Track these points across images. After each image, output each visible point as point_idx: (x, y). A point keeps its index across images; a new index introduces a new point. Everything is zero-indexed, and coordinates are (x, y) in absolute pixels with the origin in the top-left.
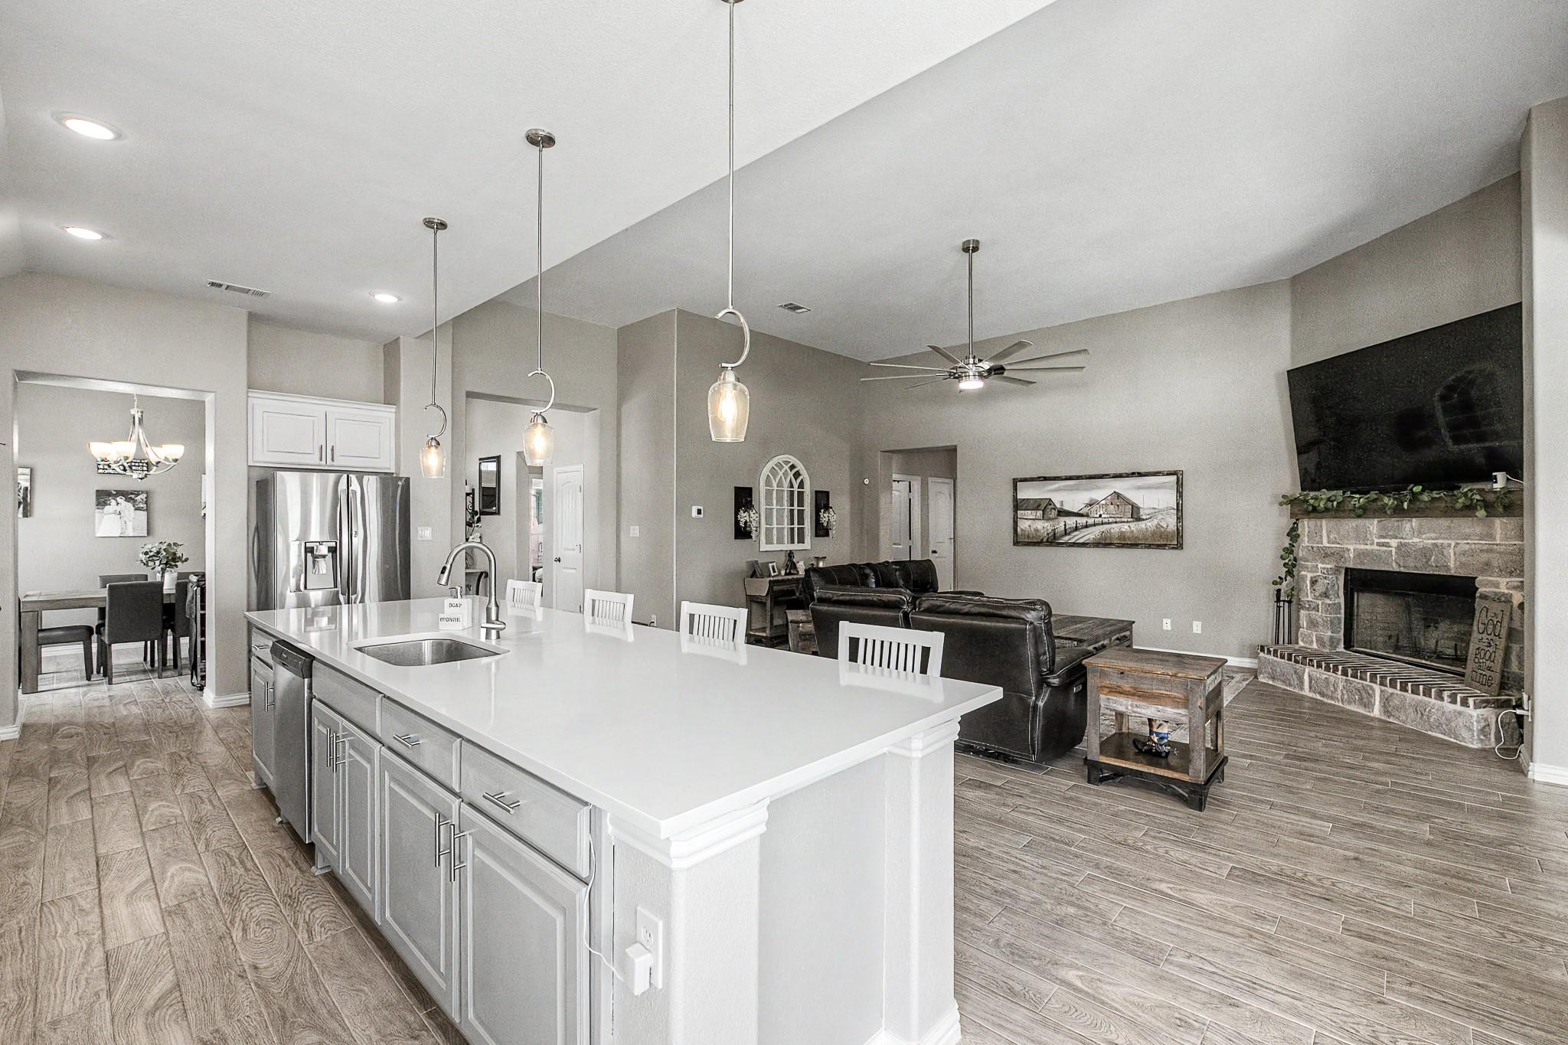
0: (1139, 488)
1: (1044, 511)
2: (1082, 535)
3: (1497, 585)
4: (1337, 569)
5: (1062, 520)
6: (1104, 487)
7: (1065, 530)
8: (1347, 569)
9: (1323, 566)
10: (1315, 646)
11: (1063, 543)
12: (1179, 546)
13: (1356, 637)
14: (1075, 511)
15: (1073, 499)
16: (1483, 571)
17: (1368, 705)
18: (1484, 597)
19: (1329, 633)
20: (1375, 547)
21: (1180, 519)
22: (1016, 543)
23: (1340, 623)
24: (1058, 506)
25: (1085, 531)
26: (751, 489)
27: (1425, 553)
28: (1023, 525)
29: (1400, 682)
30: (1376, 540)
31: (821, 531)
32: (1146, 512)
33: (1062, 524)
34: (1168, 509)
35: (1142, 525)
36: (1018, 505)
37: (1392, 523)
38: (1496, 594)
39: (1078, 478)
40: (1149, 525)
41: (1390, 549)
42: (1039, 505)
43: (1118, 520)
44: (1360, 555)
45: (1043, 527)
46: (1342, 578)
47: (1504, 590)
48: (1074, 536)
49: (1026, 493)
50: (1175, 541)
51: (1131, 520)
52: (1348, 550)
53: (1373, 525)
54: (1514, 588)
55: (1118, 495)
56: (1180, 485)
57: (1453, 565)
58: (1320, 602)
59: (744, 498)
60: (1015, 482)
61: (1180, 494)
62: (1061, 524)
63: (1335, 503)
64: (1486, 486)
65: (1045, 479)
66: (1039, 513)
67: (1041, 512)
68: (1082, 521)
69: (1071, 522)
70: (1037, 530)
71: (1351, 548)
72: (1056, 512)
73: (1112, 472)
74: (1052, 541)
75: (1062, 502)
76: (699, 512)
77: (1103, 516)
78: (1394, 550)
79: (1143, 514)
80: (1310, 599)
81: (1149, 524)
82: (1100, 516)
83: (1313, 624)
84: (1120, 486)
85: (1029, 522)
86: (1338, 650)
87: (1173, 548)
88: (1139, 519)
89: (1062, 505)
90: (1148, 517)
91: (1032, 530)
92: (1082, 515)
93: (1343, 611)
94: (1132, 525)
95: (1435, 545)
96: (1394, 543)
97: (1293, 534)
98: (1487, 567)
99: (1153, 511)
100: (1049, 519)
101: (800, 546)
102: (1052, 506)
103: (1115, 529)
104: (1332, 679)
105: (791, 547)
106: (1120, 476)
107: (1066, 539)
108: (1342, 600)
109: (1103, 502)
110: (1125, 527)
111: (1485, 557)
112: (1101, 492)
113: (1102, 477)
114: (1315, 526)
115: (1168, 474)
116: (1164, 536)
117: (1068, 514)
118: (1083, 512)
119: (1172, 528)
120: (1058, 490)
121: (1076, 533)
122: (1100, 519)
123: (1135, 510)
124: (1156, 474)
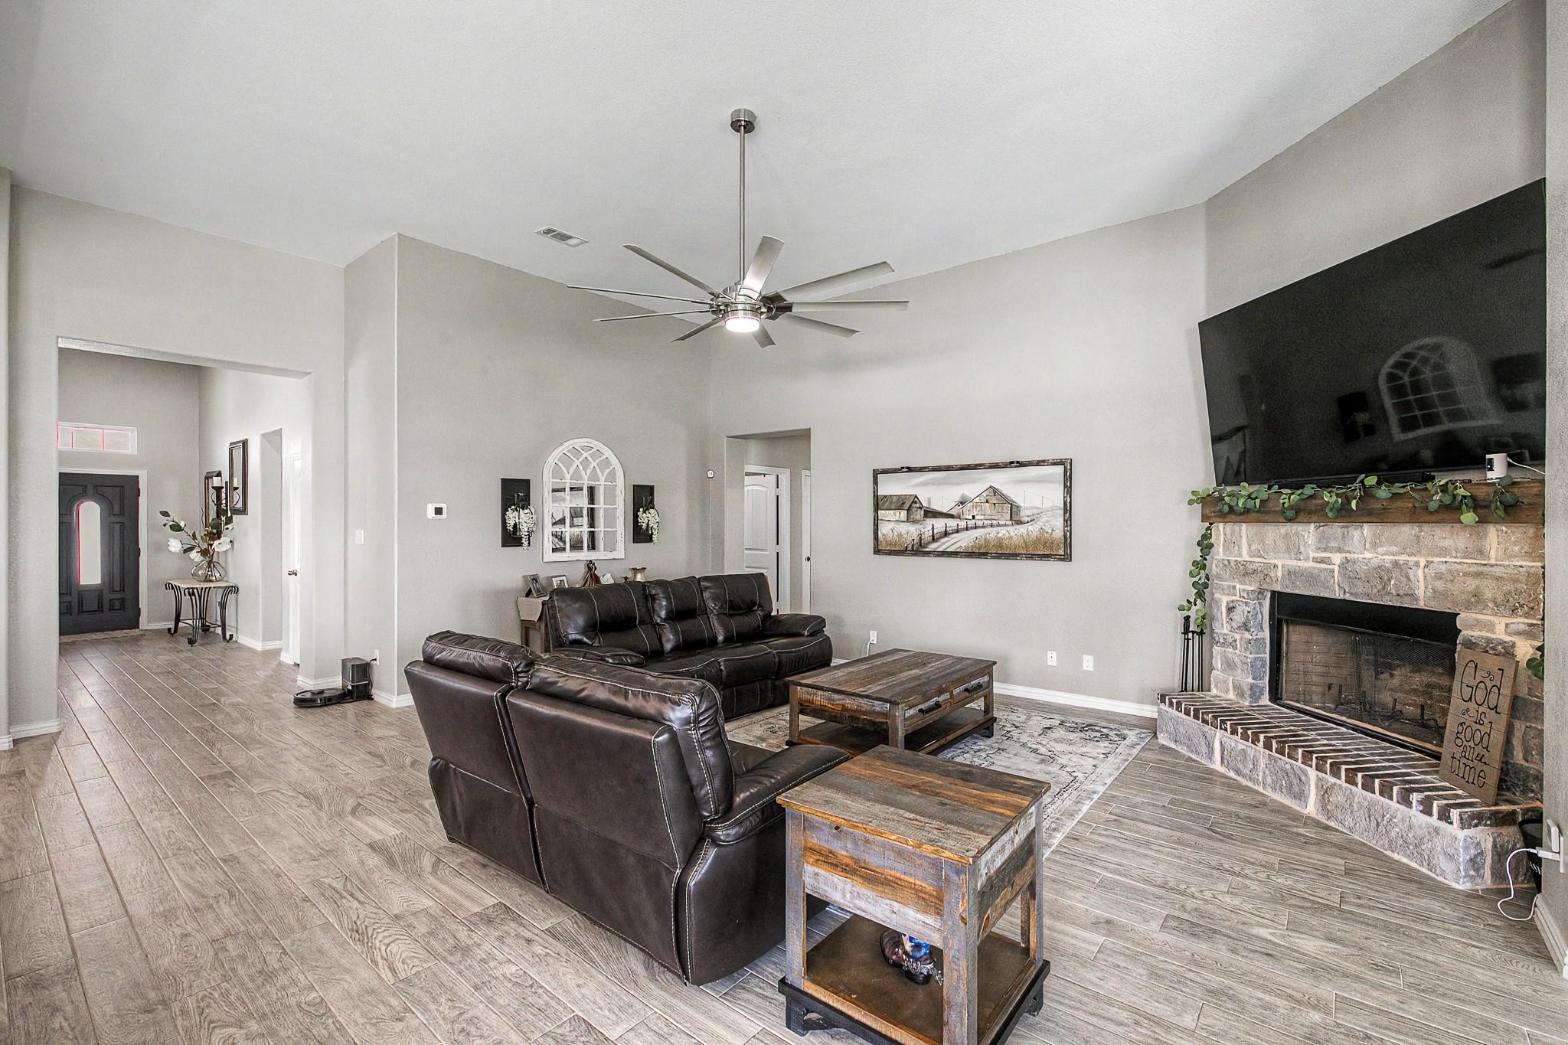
0: (1022, 481)
1: (909, 510)
2: (953, 541)
3: (1491, 627)
4: (1261, 592)
5: (930, 522)
6: (974, 481)
7: (933, 536)
8: (1273, 593)
9: (1242, 587)
10: (1231, 696)
11: (930, 552)
12: (1067, 557)
13: (1285, 686)
14: (945, 511)
15: (940, 495)
16: (1469, 607)
17: (1301, 796)
18: (1470, 645)
19: (1250, 680)
20: (1311, 564)
21: (1068, 521)
22: (877, 551)
23: (1263, 666)
24: (925, 504)
25: (956, 537)
26: (528, 481)
27: (1381, 574)
28: (885, 529)
29: (1346, 769)
30: (1312, 555)
31: (641, 535)
32: (1028, 512)
33: (930, 528)
34: (1052, 509)
35: (1022, 529)
36: (879, 503)
37: (1336, 529)
38: (1489, 641)
39: (948, 468)
40: (1030, 530)
41: (1331, 567)
42: (903, 504)
43: (994, 523)
44: (1291, 573)
45: (910, 532)
46: (1267, 603)
47: (1500, 633)
48: (944, 543)
49: (890, 487)
50: (1061, 550)
51: (1010, 523)
52: (1275, 566)
53: (1308, 533)
54: (1518, 633)
55: (995, 491)
56: (1068, 478)
57: (1421, 594)
58: (1238, 636)
59: (516, 493)
60: (876, 474)
61: (1068, 489)
62: (928, 528)
63: (1258, 502)
64: (1474, 476)
65: (910, 470)
66: (904, 514)
67: (906, 512)
68: (952, 524)
69: (940, 524)
70: (900, 535)
71: (1279, 563)
72: (922, 512)
73: (987, 461)
74: (918, 550)
75: (929, 499)
76: (439, 511)
77: (976, 517)
78: (1336, 569)
79: (1024, 515)
80: (1225, 631)
81: (1030, 528)
82: (974, 517)
83: (1229, 665)
84: (996, 479)
85: (891, 525)
86: (1261, 703)
87: (1060, 560)
88: (1020, 522)
89: (929, 503)
90: (1029, 519)
91: (896, 534)
92: (952, 516)
93: (1268, 649)
94: (1011, 530)
95: (1396, 564)
96: (1337, 558)
97: (1205, 544)
98: (1476, 600)
99: (1036, 511)
100: (914, 522)
101: (610, 556)
102: (918, 505)
103: (991, 534)
104: (1251, 752)
105: (592, 556)
106: (997, 466)
107: (932, 547)
108: (1267, 634)
109: (977, 500)
110: (1002, 532)
111: (1472, 584)
112: (974, 487)
113: (976, 467)
114: (1233, 532)
115: (1054, 464)
116: (1049, 543)
117: (936, 514)
118: (954, 512)
119: (1059, 534)
120: (924, 484)
121: (946, 539)
122: (973, 522)
123: (1014, 510)
124: (1039, 463)
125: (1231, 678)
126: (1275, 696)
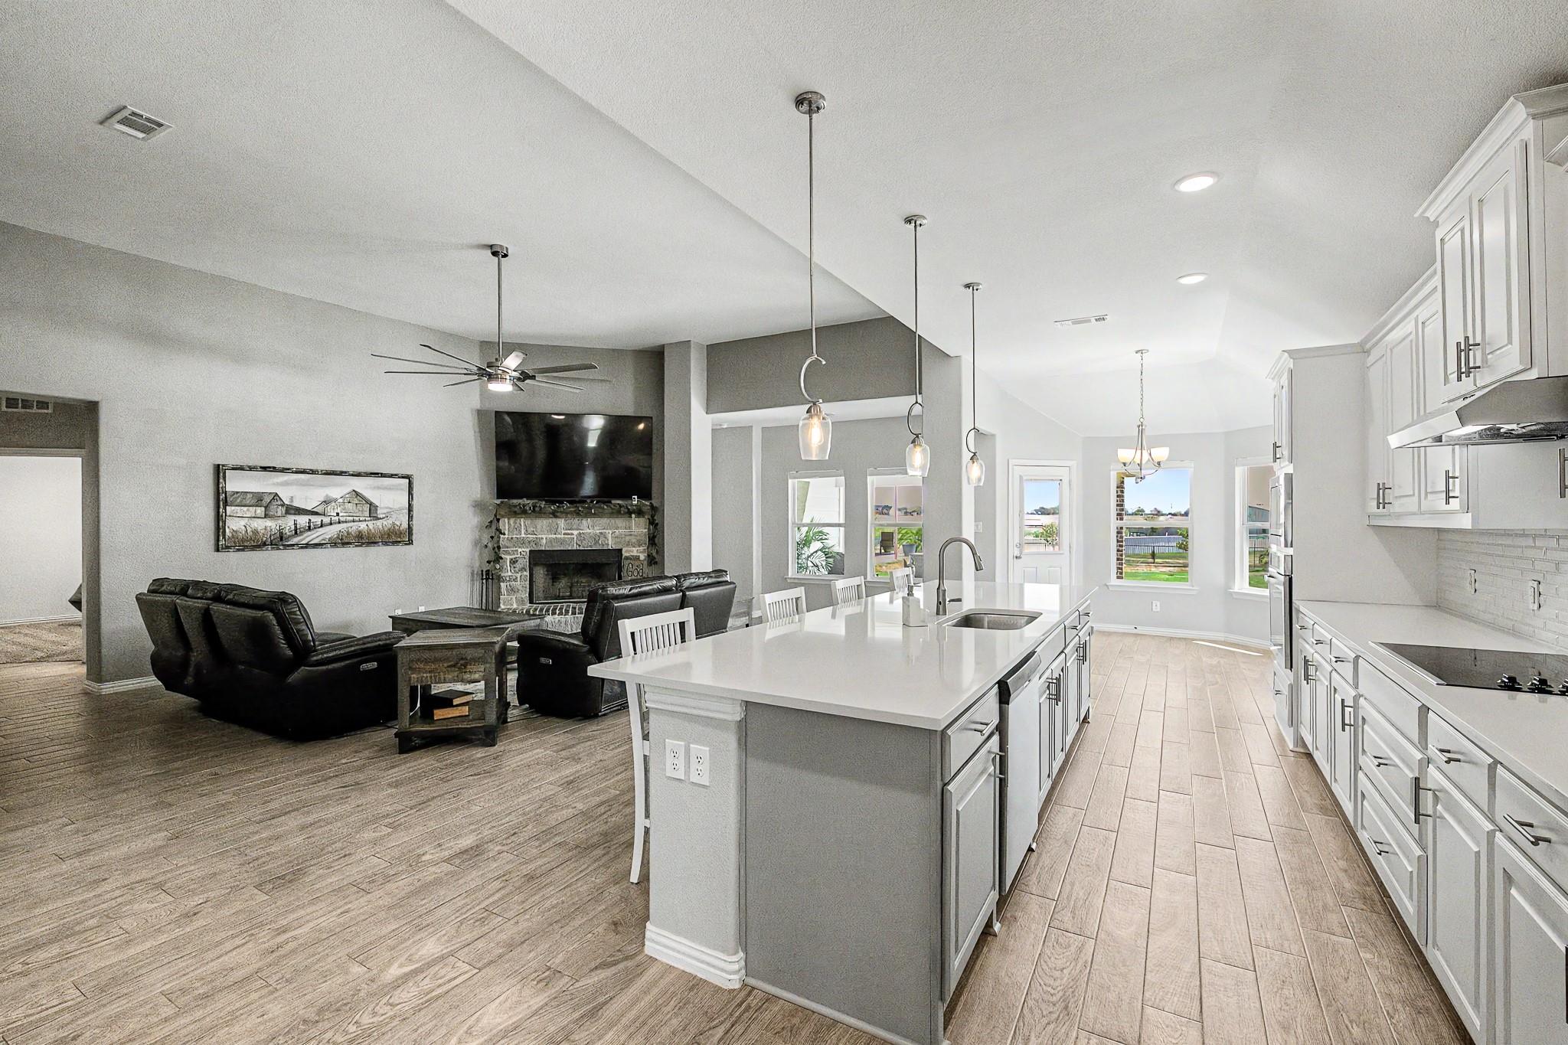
0: (379, 488)
1: (266, 507)
2: (317, 534)
3: (632, 552)
4: (528, 552)
5: (291, 518)
6: (341, 485)
7: (296, 531)
8: (534, 551)
9: (521, 550)
10: (515, 606)
11: (293, 545)
12: (410, 542)
13: (536, 594)
14: (309, 508)
15: (307, 494)
16: (627, 546)
18: (627, 558)
19: (525, 595)
20: (563, 536)
21: (410, 518)
22: (220, 547)
23: (527, 588)
24: (287, 502)
25: (321, 531)
27: (596, 539)
28: (232, 525)
30: (563, 531)
32: (383, 511)
33: (291, 524)
34: (401, 509)
35: (379, 523)
36: (221, 500)
37: (575, 520)
38: (633, 556)
39: (313, 472)
40: (384, 524)
41: (573, 536)
42: (259, 501)
43: (357, 519)
44: (550, 541)
45: (266, 526)
46: (530, 557)
47: (635, 554)
48: (307, 537)
49: (236, 484)
50: (399, 537)
51: (369, 519)
52: (542, 538)
53: (561, 523)
54: (640, 552)
55: (357, 494)
56: (410, 487)
57: (611, 544)
58: (517, 576)
60: (219, 470)
61: (410, 493)
62: (289, 523)
64: (630, 502)
66: (260, 511)
67: (263, 509)
68: (317, 520)
69: (303, 520)
70: (255, 532)
71: (544, 537)
72: (284, 510)
73: (351, 469)
74: (279, 541)
75: (292, 497)
77: (340, 514)
78: (575, 537)
79: (380, 513)
80: (510, 574)
82: (338, 514)
83: (512, 591)
84: (359, 484)
85: (243, 522)
86: (528, 605)
87: (406, 544)
88: (376, 518)
89: (292, 501)
90: (384, 516)
91: (249, 530)
92: (316, 514)
93: (528, 580)
94: (370, 524)
95: (601, 533)
96: (575, 532)
98: (628, 543)
99: (388, 510)
100: (274, 518)
102: (279, 503)
103: (354, 528)
104: (563, 620)
106: (358, 475)
107: (296, 540)
108: (527, 572)
109: (341, 500)
110: (363, 526)
111: (627, 538)
112: (338, 489)
113: (341, 473)
114: (515, 523)
115: (403, 477)
116: (400, 534)
117: (300, 511)
118: (319, 509)
119: (405, 525)
120: (286, 484)
121: (309, 533)
122: (337, 518)
123: (373, 508)
124: (392, 476)
125: (514, 598)
126: (531, 602)
